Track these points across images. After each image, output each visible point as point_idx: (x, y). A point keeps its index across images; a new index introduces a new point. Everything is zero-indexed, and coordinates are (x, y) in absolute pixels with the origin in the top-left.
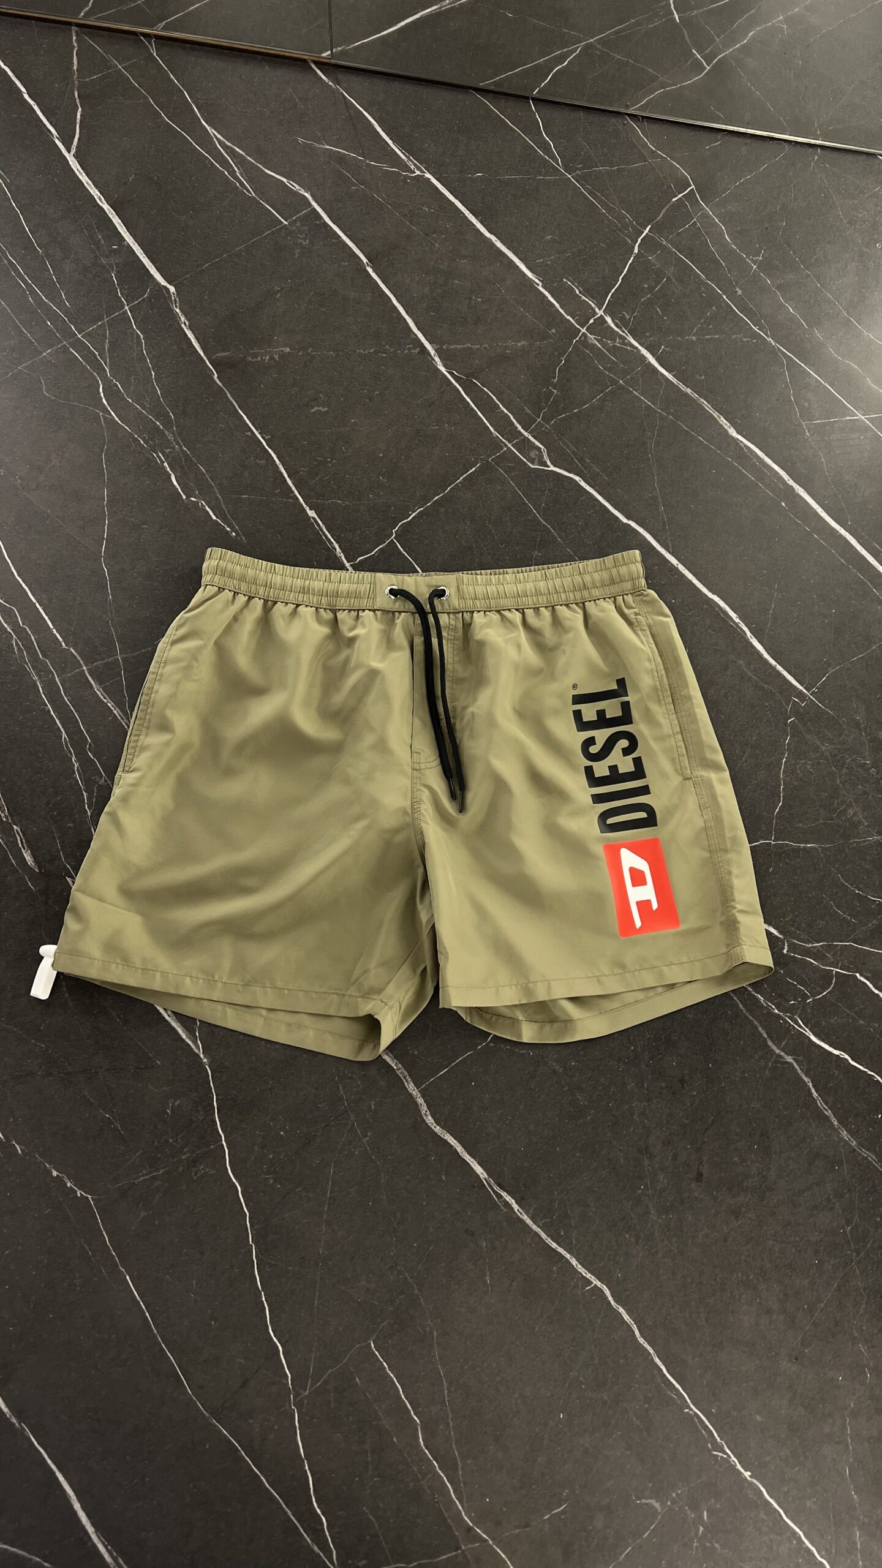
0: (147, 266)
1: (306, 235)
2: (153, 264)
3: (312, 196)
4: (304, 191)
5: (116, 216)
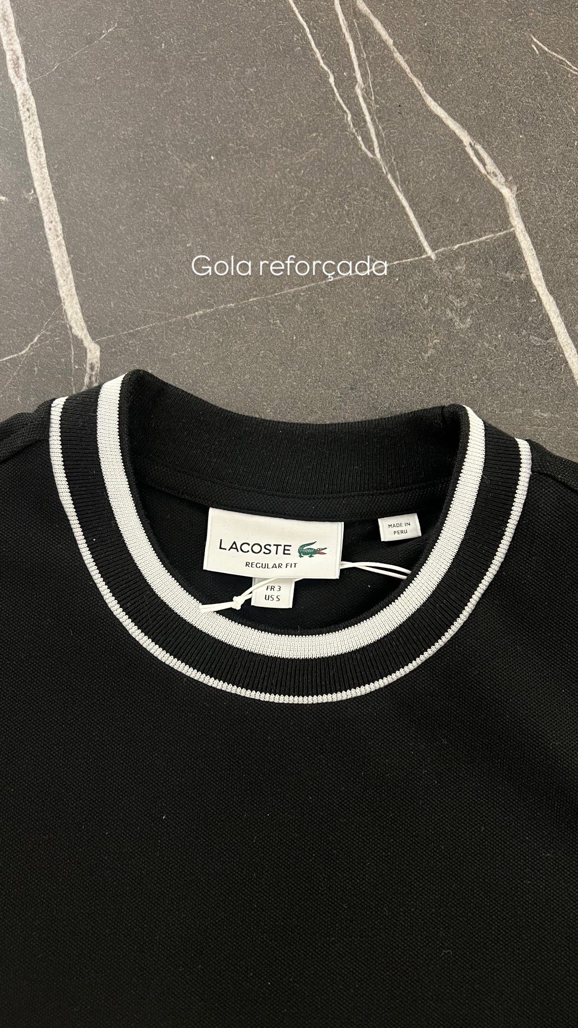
0: (58, 272)
1: (471, 303)
2: (74, 268)
3: (520, 198)
4: (503, 180)
5: (36, 117)
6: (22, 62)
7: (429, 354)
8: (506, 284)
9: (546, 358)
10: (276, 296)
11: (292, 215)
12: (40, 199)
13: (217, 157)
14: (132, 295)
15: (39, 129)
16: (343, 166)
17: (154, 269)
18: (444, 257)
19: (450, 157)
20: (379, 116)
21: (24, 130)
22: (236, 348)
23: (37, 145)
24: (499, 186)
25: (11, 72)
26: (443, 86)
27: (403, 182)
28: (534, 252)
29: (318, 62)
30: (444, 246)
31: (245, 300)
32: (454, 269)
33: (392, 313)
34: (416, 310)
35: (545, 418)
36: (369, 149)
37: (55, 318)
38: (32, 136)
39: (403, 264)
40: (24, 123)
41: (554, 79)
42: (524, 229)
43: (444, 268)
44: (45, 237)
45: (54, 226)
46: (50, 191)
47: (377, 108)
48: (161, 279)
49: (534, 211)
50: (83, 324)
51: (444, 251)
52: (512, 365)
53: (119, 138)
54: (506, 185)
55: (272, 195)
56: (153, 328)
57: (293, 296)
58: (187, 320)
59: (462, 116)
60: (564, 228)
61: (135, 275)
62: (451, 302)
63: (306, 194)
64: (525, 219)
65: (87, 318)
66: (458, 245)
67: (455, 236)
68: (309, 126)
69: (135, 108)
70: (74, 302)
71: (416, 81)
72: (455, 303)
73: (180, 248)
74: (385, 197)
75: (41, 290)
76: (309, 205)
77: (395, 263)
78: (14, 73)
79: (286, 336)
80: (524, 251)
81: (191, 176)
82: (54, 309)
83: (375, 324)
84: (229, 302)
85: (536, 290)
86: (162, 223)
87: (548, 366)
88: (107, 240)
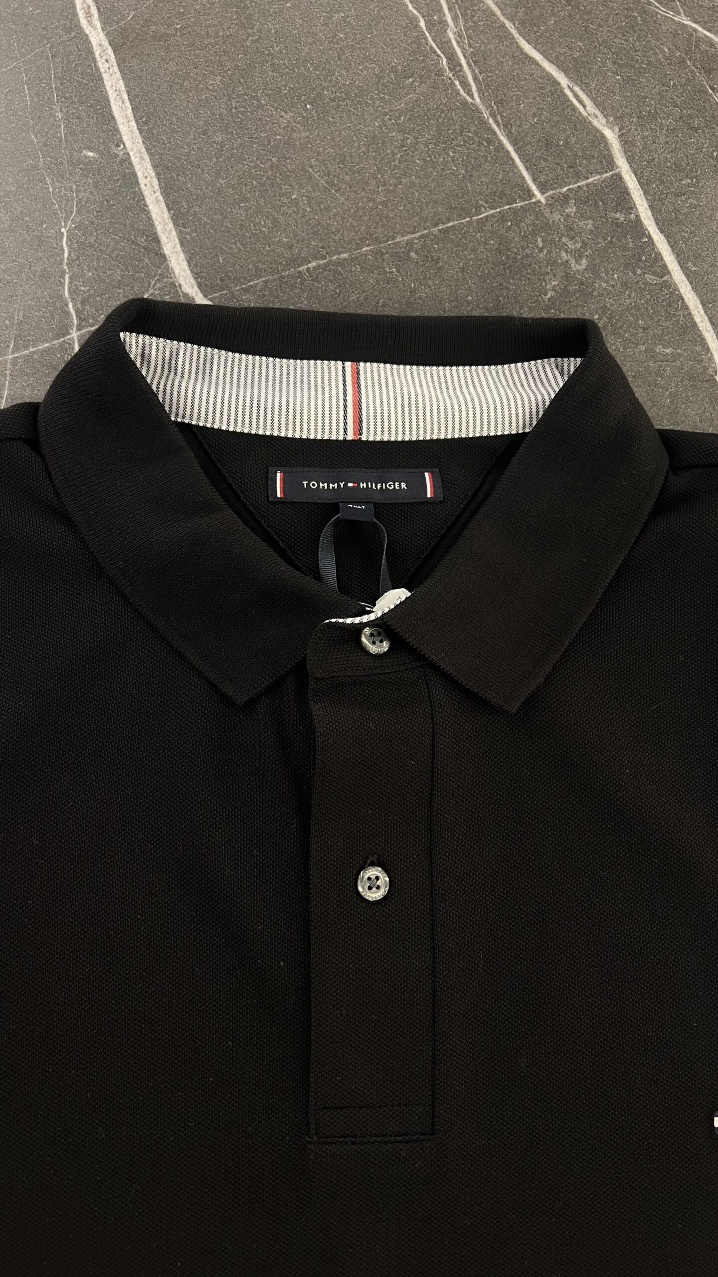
6: (94, 11)
7: (549, 296)
8: (617, 224)
9: (663, 296)
10: (389, 245)
11: (396, 163)
12: (131, 154)
13: (313, 106)
14: (240, 249)
15: (121, 81)
16: (443, 111)
17: (260, 222)
18: (554, 201)
19: (549, 99)
20: (475, 59)
21: (105, 82)
23: (121, 98)
24: (601, 128)
25: (83, 22)
26: (535, 29)
27: (505, 126)
28: (641, 192)
29: (407, 6)
30: (552, 189)
31: (357, 249)
32: (565, 212)
33: (508, 257)
34: (531, 254)
35: (667, 354)
36: (468, 94)
38: (114, 88)
39: (513, 209)
40: (104, 75)
41: (644, 20)
42: (629, 170)
43: (555, 212)
44: (141, 193)
45: (150, 182)
46: (141, 145)
47: (472, 52)
48: (269, 232)
49: (638, 151)
50: (193, 281)
51: (554, 194)
52: (631, 304)
53: (207, 88)
54: (608, 127)
55: (374, 143)
56: (266, 282)
57: (407, 244)
58: (300, 272)
59: (557, 58)
60: (668, 167)
61: (241, 229)
62: (565, 244)
63: (409, 141)
64: (630, 159)
65: (197, 276)
66: (566, 188)
67: (563, 178)
68: (405, 70)
69: (220, 56)
70: (180, 259)
71: (508, 24)
72: (570, 246)
73: (285, 200)
74: (489, 142)
75: (145, 248)
76: (413, 152)
77: (506, 207)
78: (86, 22)
79: (403, 284)
80: (631, 192)
81: (288, 126)
82: (160, 268)
83: (492, 268)
84: (342, 253)
85: (647, 230)
86: (263, 176)
87: (665, 303)
88: (208, 194)
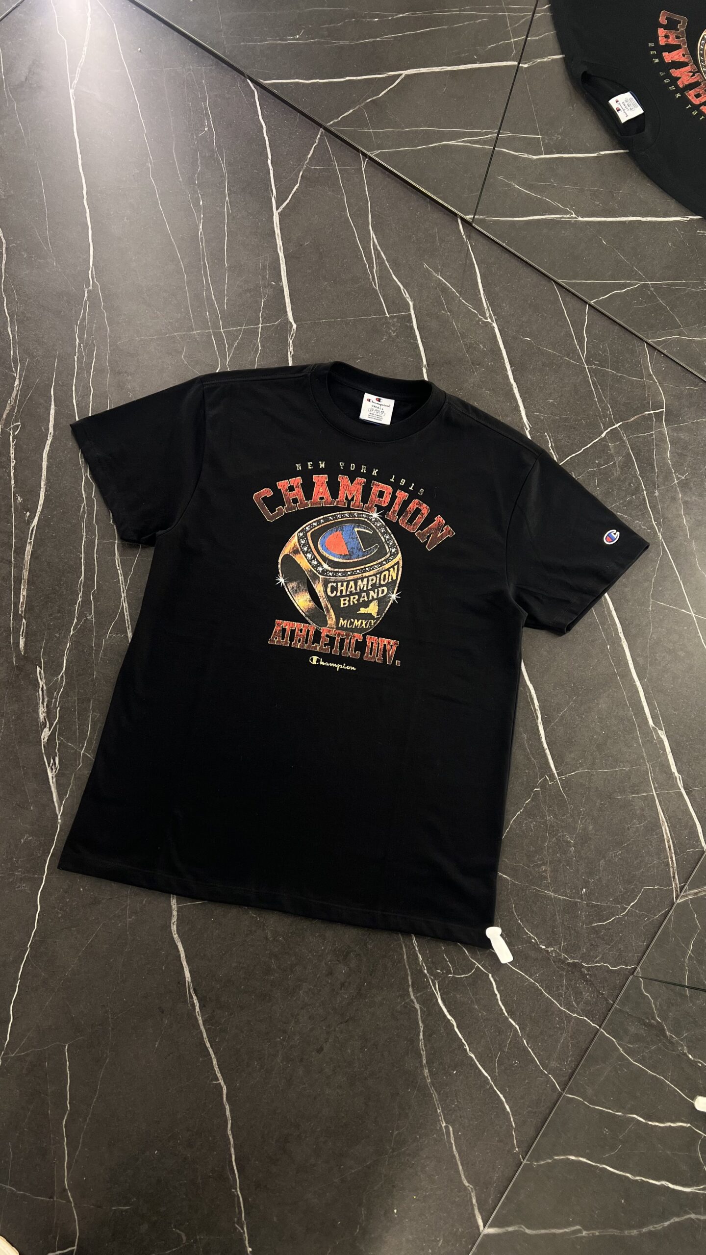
22: (332, 330)
37: (285, 316)
